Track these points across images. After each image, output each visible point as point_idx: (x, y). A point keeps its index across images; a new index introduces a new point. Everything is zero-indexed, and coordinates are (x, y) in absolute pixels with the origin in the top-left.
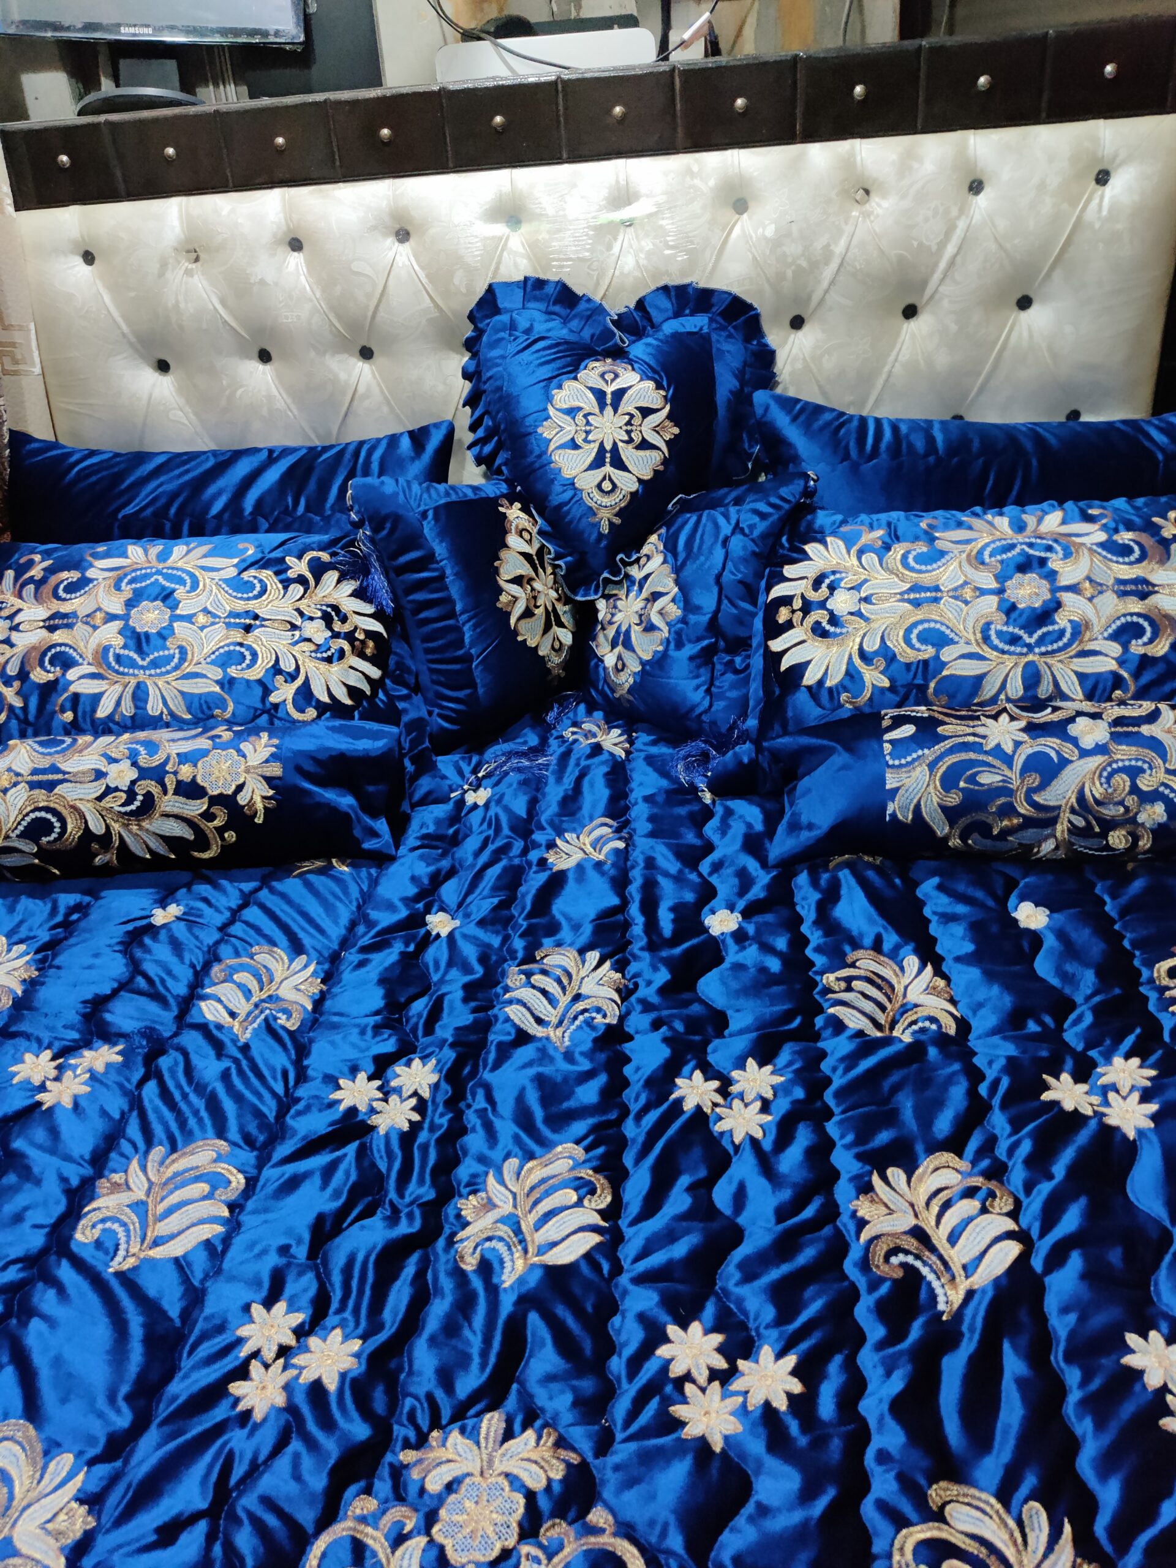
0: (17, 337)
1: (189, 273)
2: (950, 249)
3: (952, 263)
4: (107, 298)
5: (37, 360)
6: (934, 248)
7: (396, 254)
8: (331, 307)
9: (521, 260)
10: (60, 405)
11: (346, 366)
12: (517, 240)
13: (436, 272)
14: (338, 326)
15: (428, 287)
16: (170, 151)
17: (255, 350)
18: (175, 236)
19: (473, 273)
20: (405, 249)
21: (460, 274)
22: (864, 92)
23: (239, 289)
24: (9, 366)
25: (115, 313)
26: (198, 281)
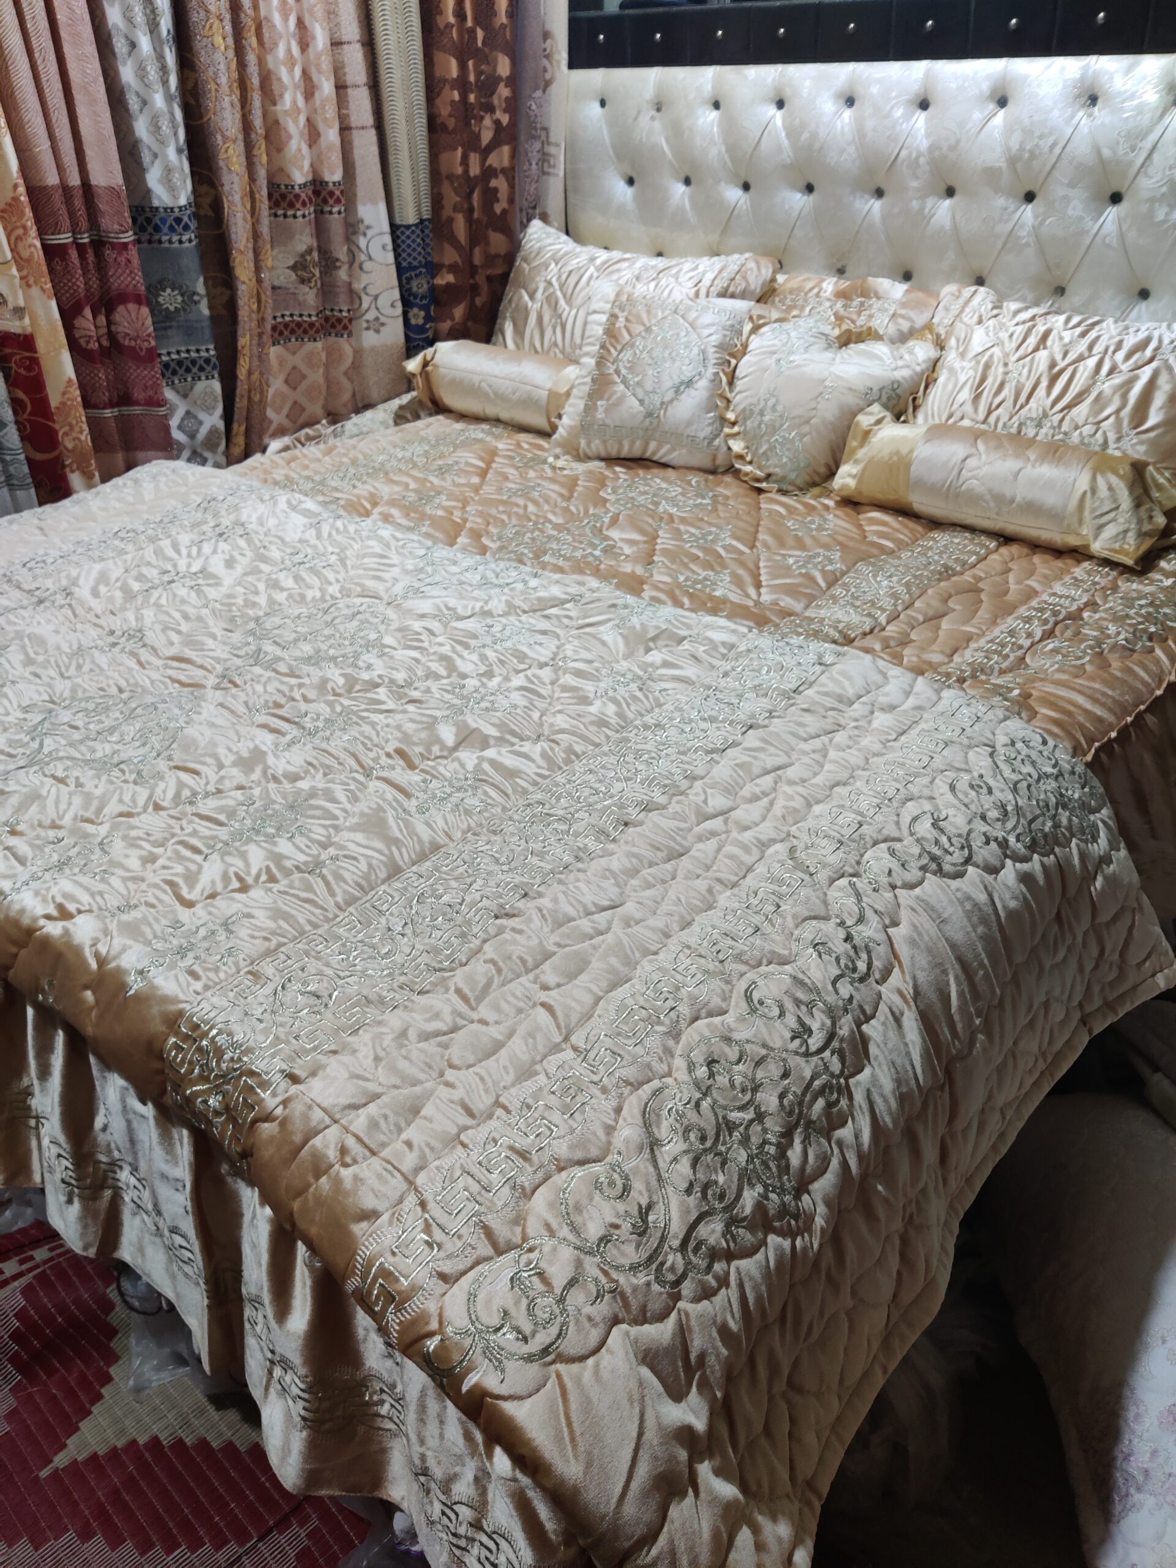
0: (552, 150)
1: (653, 118)
4: (605, 132)
5: (562, 167)
7: (773, 117)
8: (727, 151)
9: (846, 129)
10: (571, 200)
11: (734, 195)
12: (847, 114)
13: (792, 132)
14: (729, 164)
15: (786, 143)
16: (658, 36)
17: (683, 176)
18: (649, 93)
19: (814, 136)
20: (779, 115)
21: (805, 136)
22: (1105, 17)
23: (677, 132)
24: (546, 169)
25: (608, 141)
26: (657, 125)
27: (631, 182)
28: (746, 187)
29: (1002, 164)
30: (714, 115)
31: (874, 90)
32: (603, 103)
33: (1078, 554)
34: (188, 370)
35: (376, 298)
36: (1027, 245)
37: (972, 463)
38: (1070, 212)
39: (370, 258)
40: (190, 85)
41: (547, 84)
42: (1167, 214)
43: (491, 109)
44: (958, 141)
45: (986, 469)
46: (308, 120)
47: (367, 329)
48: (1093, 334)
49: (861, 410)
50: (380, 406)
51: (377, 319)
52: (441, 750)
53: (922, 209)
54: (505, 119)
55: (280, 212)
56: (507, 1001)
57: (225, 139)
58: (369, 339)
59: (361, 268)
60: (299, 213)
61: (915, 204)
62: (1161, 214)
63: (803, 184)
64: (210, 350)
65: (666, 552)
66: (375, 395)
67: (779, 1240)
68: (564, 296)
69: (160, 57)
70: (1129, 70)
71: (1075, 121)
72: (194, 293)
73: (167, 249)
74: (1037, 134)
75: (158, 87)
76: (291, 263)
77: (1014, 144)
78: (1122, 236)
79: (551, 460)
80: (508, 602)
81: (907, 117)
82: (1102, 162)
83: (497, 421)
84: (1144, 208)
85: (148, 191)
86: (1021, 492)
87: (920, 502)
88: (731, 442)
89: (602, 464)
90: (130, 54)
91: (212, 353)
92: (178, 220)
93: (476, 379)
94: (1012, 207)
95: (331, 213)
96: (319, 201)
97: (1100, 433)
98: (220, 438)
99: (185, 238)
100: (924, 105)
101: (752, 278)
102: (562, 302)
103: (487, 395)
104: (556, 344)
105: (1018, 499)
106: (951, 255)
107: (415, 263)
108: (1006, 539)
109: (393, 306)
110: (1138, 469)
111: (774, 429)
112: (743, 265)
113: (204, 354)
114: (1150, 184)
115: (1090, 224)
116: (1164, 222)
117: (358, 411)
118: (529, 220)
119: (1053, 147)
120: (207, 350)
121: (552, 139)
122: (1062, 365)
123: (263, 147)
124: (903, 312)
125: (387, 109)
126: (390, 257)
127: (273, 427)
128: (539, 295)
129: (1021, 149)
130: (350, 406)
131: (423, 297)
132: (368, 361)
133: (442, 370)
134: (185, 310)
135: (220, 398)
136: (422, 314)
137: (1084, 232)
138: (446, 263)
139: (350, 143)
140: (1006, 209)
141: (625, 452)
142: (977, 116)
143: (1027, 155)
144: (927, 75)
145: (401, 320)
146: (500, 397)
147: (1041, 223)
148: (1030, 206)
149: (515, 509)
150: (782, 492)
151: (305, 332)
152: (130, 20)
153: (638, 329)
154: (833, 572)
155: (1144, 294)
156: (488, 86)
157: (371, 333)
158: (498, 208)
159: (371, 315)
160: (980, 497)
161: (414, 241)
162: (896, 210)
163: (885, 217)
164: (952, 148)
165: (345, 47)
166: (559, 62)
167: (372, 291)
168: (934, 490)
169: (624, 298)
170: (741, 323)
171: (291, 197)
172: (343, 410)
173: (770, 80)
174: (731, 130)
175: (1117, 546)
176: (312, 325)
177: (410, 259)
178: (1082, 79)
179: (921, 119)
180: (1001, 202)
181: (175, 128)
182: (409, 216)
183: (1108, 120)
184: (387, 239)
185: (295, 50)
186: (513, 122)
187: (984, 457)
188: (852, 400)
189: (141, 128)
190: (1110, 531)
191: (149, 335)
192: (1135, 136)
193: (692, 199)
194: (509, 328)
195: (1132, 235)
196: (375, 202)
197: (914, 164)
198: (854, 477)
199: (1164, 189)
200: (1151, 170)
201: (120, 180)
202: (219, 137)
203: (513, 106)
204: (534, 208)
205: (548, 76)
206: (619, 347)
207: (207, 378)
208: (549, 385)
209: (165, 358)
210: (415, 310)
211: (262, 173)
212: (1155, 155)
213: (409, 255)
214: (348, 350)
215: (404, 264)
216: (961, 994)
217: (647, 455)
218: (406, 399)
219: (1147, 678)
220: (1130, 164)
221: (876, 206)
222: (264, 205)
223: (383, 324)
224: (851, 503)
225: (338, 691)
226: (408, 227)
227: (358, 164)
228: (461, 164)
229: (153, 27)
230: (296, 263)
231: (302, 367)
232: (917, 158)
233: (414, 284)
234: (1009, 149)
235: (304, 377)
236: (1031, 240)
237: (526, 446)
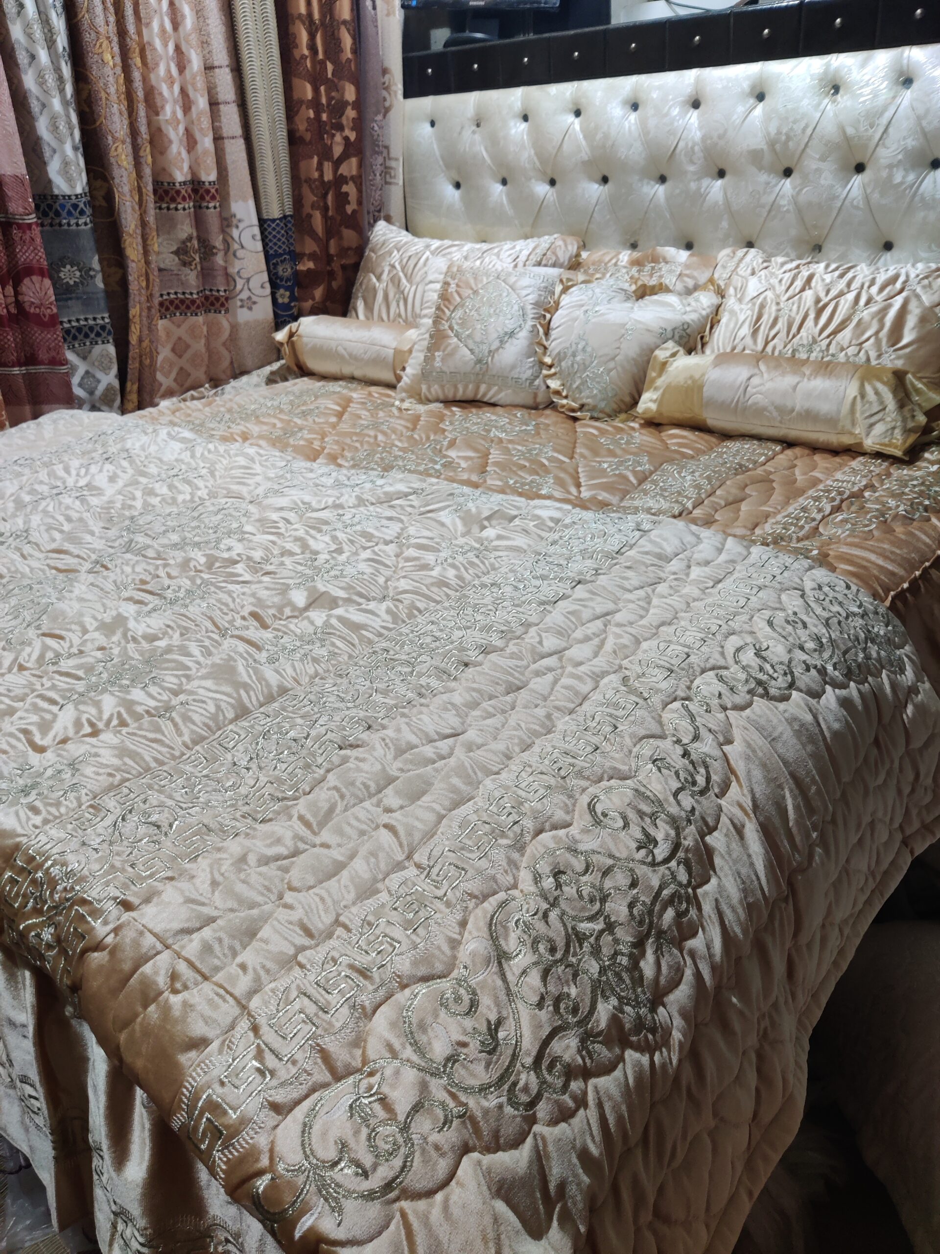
0: (393, 164)
1: (474, 132)
4: (435, 146)
5: (401, 178)
7: (573, 123)
8: (536, 154)
9: (633, 128)
10: (408, 203)
11: (542, 189)
12: (633, 117)
13: (588, 135)
14: (538, 164)
15: (584, 143)
16: (476, 66)
17: (500, 178)
18: (470, 112)
19: (606, 136)
20: (577, 121)
21: (599, 136)
22: (841, 23)
23: (494, 142)
24: (388, 179)
25: (437, 153)
26: (477, 137)
27: (458, 186)
28: (553, 183)
29: (765, 147)
30: (524, 126)
31: (655, 95)
32: (433, 124)
33: (852, 451)
34: (87, 336)
35: (248, 280)
36: (788, 211)
37: (755, 381)
38: (823, 182)
39: (242, 247)
40: (84, 95)
41: (387, 110)
42: (904, 177)
43: (340, 128)
44: (726, 131)
45: (769, 385)
46: (187, 130)
47: (242, 307)
48: (850, 275)
49: (657, 347)
50: (255, 373)
51: (249, 298)
52: (292, 611)
53: (699, 189)
54: (352, 136)
55: (164, 205)
56: (349, 824)
57: (115, 139)
58: (243, 316)
59: (235, 255)
60: (180, 206)
61: (693, 186)
62: (898, 177)
63: (599, 177)
64: (104, 318)
65: (496, 464)
66: (249, 362)
67: (637, 1055)
68: (406, 276)
69: (57, 70)
70: (863, 65)
71: (822, 107)
72: (90, 269)
73: (66, 231)
74: (791, 119)
75: (55, 93)
76: (174, 248)
77: (773, 130)
78: (867, 199)
79: (397, 403)
80: (357, 497)
81: (683, 114)
82: (847, 139)
83: (352, 379)
84: (884, 174)
85: (50, 182)
86: (799, 403)
87: (713, 419)
88: (550, 382)
89: (441, 405)
90: (30, 64)
91: (107, 320)
92: (75, 206)
93: (333, 345)
94: (774, 182)
95: (208, 208)
96: (198, 198)
97: (862, 352)
98: (115, 394)
99: (81, 221)
100: (696, 105)
101: (560, 254)
102: (404, 280)
103: (342, 357)
104: (400, 315)
105: (797, 408)
106: (725, 224)
107: (280, 251)
108: (788, 444)
109: (262, 287)
110: (899, 376)
111: (585, 367)
112: (553, 243)
113: (100, 322)
114: (888, 153)
115: (840, 190)
116: (902, 183)
117: (235, 376)
118: (375, 221)
119: (804, 130)
120: (103, 318)
121: (392, 155)
122: (825, 300)
123: (148, 149)
124: (687, 272)
125: (253, 122)
126: (259, 246)
127: (163, 389)
128: (385, 276)
129: (779, 133)
130: (229, 373)
131: (288, 280)
132: (243, 334)
133: (305, 340)
134: (83, 284)
135: (115, 360)
136: (288, 293)
137: (835, 197)
138: (307, 252)
139: (223, 150)
140: (768, 183)
141: (460, 395)
142: (741, 109)
143: (784, 138)
144: (698, 80)
145: (269, 299)
146: (355, 358)
147: (798, 193)
148: (788, 180)
149: (367, 439)
150: (595, 418)
151: (188, 307)
152: (29, 36)
153: (466, 292)
154: (643, 472)
155: (888, 246)
156: (338, 108)
157: (245, 310)
158: (349, 209)
159: (244, 295)
160: (765, 409)
161: (279, 232)
162: (678, 191)
163: (668, 198)
164: (720, 137)
165: (217, 70)
166: (396, 92)
167: (244, 274)
168: (723, 406)
169: (455, 269)
170: (553, 285)
171: (172, 193)
172: (223, 377)
173: (568, 94)
174: (538, 137)
175: (886, 440)
176: (193, 302)
177: (276, 248)
178: (826, 72)
179: (694, 117)
180: (763, 177)
181: (71, 128)
182: (274, 211)
183: (849, 103)
184: (256, 231)
185: (174, 71)
186: (360, 138)
187: (766, 375)
188: (651, 340)
189: (42, 127)
190: (879, 429)
191: (51, 303)
192: (872, 116)
193: (508, 195)
194: (360, 305)
195: (876, 196)
196: (245, 200)
197: (690, 153)
198: (655, 401)
199: (900, 157)
200: (888, 142)
201: (25, 172)
202: (110, 138)
203: (359, 124)
204: (379, 211)
205: (387, 104)
206: (452, 308)
207: (103, 343)
208: (394, 345)
209: (66, 325)
210: (282, 291)
211: (147, 171)
212: (891, 130)
213: (275, 244)
214: (225, 324)
215: (271, 252)
216: (797, 808)
217: (479, 397)
218: (276, 366)
219: (928, 540)
220: (870, 139)
221: (660, 190)
222: (150, 198)
223: (255, 303)
224: (653, 424)
225: (199, 568)
226: (274, 220)
227: (230, 168)
228: (317, 169)
229: (51, 43)
230: (178, 249)
231: (186, 338)
232: (692, 148)
233: (280, 269)
234: (769, 134)
235: (188, 346)
236: (791, 208)
237: (376, 395)
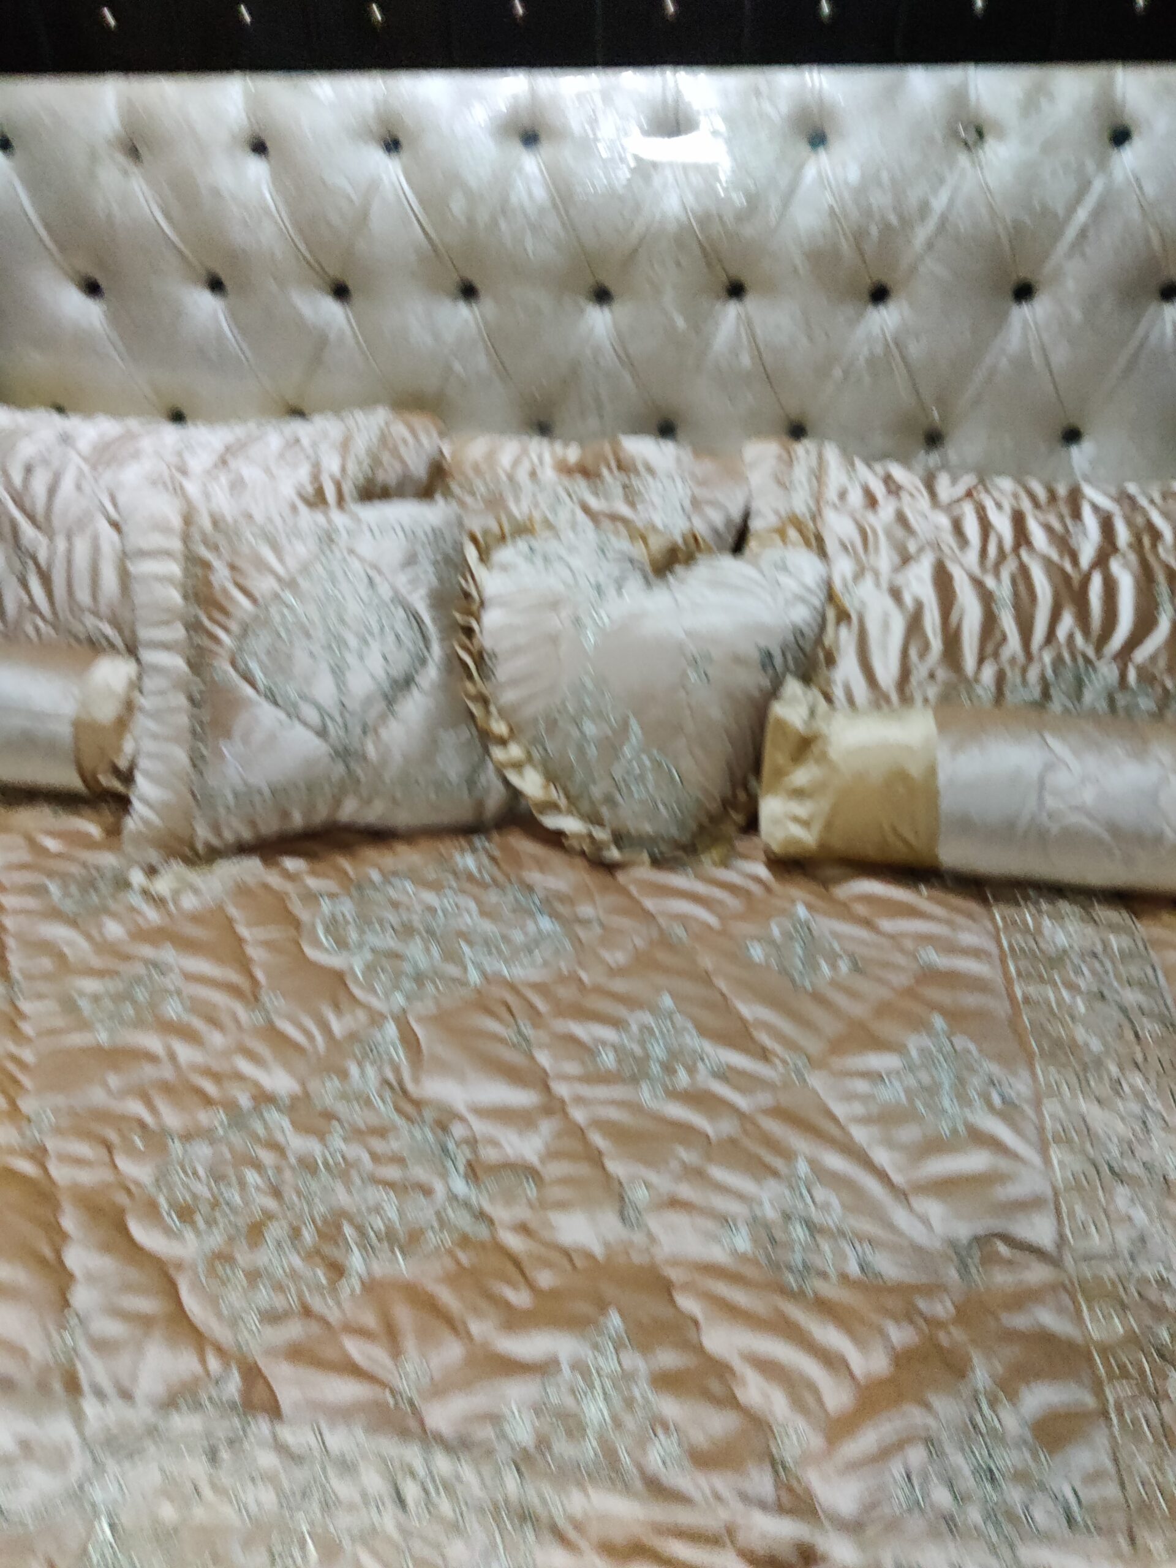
1: (126, 174)
2: (1082, 215)
3: (1083, 234)
6: (1061, 212)
7: (382, 168)
11: (316, 306)
12: (530, 160)
13: (429, 195)
15: (416, 210)
17: (205, 276)
18: (109, 124)
20: (394, 164)
22: (985, 6)
23: (187, 199)
25: (35, 218)
26: (136, 183)
27: (93, 289)
28: (341, 292)
30: (258, 165)
32: (7, 146)
37: (1058, 780)
45: (1089, 790)
49: (772, 696)
63: (456, 284)
68: (31, 518)
78: (1043, 349)
79: (137, 877)
88: (514, 778)
89: (254, 860)
102: (30, 532)
111: (611, 747)
124: (703, 493)
141: (296, 826)
148: (882, 310)
150: (657, 862)
153: (264, 585)
155: (1073, 434)
162: (640, 323)
169: (206, 523)
170: (454, 544)
173: (365, 101)
178: (954, 102)
198: (806, 824)
206: (236, 628)
208: (68, 708)
217: (343, 822)
221: (600, 319)
237: (52, 847)
